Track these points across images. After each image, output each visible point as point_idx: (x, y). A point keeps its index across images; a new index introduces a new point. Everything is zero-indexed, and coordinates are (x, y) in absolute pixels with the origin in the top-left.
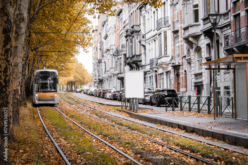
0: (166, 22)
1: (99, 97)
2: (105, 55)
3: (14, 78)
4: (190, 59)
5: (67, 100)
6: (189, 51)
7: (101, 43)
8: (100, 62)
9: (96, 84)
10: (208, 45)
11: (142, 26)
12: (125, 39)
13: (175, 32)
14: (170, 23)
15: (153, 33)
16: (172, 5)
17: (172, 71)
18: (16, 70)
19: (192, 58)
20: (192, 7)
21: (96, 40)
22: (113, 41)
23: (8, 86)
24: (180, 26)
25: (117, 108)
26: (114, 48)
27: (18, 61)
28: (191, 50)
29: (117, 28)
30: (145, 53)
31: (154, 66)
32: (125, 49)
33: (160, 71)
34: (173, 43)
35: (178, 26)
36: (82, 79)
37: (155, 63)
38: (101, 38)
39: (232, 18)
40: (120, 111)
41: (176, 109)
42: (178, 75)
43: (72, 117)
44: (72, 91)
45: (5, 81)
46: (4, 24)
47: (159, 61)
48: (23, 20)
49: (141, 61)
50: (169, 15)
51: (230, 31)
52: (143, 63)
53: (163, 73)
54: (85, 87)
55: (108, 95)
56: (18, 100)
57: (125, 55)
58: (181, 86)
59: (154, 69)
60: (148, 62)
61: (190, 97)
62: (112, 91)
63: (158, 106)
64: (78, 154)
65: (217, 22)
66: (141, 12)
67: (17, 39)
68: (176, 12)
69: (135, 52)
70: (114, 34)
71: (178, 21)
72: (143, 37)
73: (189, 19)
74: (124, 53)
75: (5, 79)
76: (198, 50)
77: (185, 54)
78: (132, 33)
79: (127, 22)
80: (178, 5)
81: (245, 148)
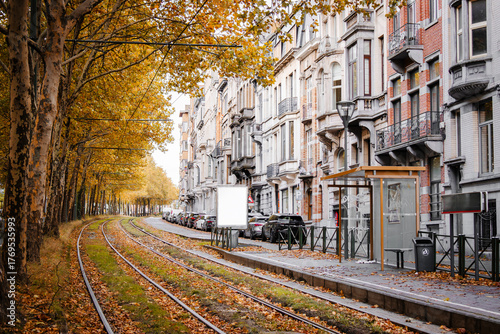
0: (294, 105)
1: (185, 225)
2: (198, 155)
3: (34, 194)
4: (327, 167)
5: (130, 229)
6: (326, 154)
7: (194, 135)
8: (190, 166)
9: (184, 204)
10: (354, 145)
11: (257, 109)
12: (230, 131)
13: (307, 123)
14: (299, 107)
15: (272, 123)
16: (303, 78)
17: (301, 185)
18: (37, 183)
19: (331, 165)
20: (332, 83)
21: (186, 130)
22: (213, 133)
23: (22, 206)
24: (313, 114)
25: (205, 244)
26: (213, 144)
27: (40, 169)
28: (329, 153)
29: (219, 111)
30: (261, 155)
31: (274, 176)
32: (229, 147)
33: (283, 184)
34: (302, 140)
35: (312, 114)
36: (161, 194)
37: (275, 172)
38: (193, 126)
39: (389, 106)
40: (208, 248)
41: (294, 246)
42: (309, 193)
43: (129, 255)
44: (144, 214)
45: (17, 199)
46: (19, 119)
47: (281, 169)
48: (50, 108)
49: (254, 168)
50: (298, 95)
51: (386, 124)
52: (257, 171)
53: (287, 189)
54: (166, 209)
55: (200, 223)
56: (38, 227)
57: (229, 156)
58: (313, 211)
59: (274, 182)
60: (265, 170)
61: (324, 229)
62: (206, 217)
63: (273, 242)
64: (119, 305)
65: (350, 114)
66: (256, 85)
67: (40, 136)
68: (308, 91)
69: (245, 152)
70: (214, 122)
71: (311, 105)
72: (258, 129)
73: (327, 104)
74: (228, 153)
75: (18, 196)
76: (340, 153)
77: (321, 159)
78: (241, 121)
79: (234, 102)
80: (311, 80)
81: (360, 301)
